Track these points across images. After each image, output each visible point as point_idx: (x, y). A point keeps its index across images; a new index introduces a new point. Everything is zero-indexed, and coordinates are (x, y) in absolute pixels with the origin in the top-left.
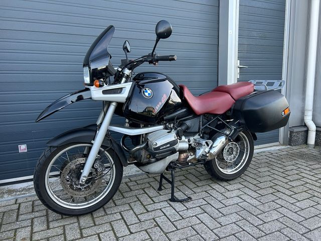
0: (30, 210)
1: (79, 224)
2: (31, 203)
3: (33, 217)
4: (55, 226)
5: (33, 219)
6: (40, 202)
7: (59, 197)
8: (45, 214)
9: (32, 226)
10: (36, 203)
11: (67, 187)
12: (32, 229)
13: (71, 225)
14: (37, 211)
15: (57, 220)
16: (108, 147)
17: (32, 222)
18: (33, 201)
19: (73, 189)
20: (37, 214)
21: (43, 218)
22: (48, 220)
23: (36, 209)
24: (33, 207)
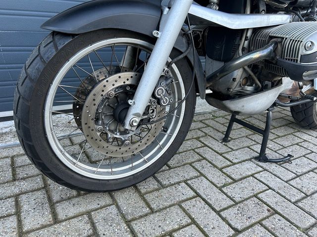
0: (9, 175)
1: (118, 207)
2: (9, 161)
3: (17, 191)
4: (71, 215)
5: (17, 197)
6: (26, 160)
7: (76, 158)
8: (41, 184)
9: (18, 214)
10: (19, 161)
11: (95, 138)
12: (20, 221)
13: (103, 210)
14: (24, 179)
15: (69, 198)
16: (182, 53)
17: (17, 205)
18: (13, 158)
19: (108, 142)
20: (25, 185)
21: (40, 195)
22: (50, 199)
23: (21, 173)
24: (14, 170)
